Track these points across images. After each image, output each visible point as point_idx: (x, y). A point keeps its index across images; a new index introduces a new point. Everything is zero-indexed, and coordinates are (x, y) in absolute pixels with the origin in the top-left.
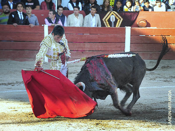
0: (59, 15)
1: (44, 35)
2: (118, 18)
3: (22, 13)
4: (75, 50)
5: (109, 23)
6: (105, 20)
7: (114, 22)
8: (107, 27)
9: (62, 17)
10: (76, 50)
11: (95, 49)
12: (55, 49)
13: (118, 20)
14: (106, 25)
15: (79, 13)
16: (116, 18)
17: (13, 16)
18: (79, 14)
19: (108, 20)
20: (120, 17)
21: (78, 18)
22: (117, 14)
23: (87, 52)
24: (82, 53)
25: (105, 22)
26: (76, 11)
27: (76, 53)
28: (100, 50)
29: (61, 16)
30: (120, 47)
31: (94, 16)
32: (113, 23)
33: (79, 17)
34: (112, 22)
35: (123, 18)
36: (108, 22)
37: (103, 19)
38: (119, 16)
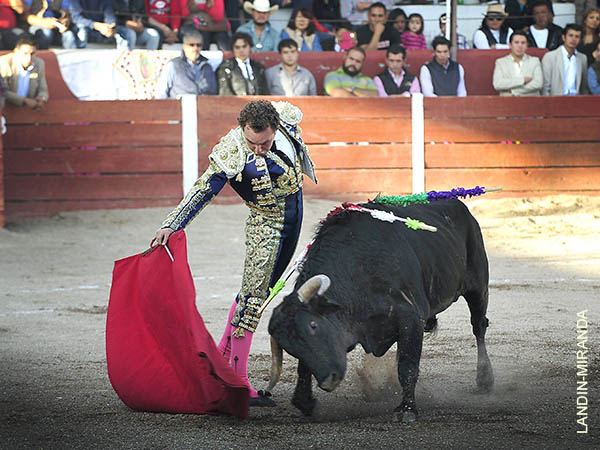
0: (441, 66)
9: (451, 71)
10: (508, 165)
24: (526, 173)
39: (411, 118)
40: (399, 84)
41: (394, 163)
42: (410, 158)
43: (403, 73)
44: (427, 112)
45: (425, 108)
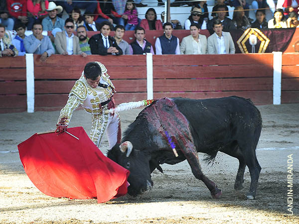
0: (167, 38)
1: (146, 68)
2: (261, 39)
4: (194, 90)
5: (247, 48)
6: (241, 43)
7: (255, 46)
8: (244, 53)
9: (172, 41)
10: (196, 90)
11: (225, 89)
12: (93, 100)
13: (261, 42)
14: (242, 50)
15: (199, 33)
16: (258, 39)
18: (200, 35)
19: (245, 43)
20: (265, 37)
21: (198, 42)
22: (261, 33)
23: (213, 94)
24: (206, 94)
25: (240, 47)
26: (194, 31)
27: (196, 95)
28: (233, 90)
29: (170, 39)
30: (265, 84)
31: (222, 35)
32: (253, 47)
33: (199, 40)
34: (251, 46)
35: (269, 39)
36: (246, 46)
37: (238, 42)
38: (263, 35)
39: (146, 66)
40: (143, 48)
41: (137, 89)
42: (146, 87)
43: (145, 42)
44: (155, 63)
45: (153, 61)
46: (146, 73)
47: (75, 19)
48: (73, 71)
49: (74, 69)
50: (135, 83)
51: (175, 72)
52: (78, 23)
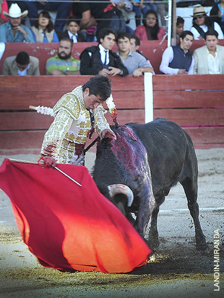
1: (144, 94)
3: (108, 50)
12: (84, 123)
17: (90, 54)
21: (214, 56)
33: (217, 53)
39: (144, 91)
44: (155, 86)
45: (154, 83)
46: (144, 101)
47: (42, 26)
48: (41, 98)
49: (43, 96)
50: (129, 115)
51: (183, 99)
52: (46, 32)
